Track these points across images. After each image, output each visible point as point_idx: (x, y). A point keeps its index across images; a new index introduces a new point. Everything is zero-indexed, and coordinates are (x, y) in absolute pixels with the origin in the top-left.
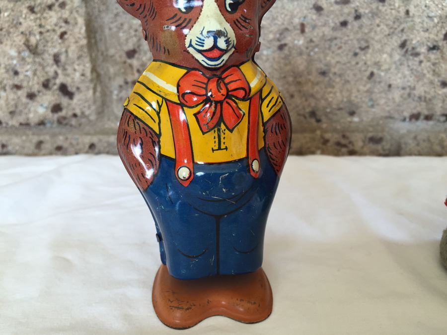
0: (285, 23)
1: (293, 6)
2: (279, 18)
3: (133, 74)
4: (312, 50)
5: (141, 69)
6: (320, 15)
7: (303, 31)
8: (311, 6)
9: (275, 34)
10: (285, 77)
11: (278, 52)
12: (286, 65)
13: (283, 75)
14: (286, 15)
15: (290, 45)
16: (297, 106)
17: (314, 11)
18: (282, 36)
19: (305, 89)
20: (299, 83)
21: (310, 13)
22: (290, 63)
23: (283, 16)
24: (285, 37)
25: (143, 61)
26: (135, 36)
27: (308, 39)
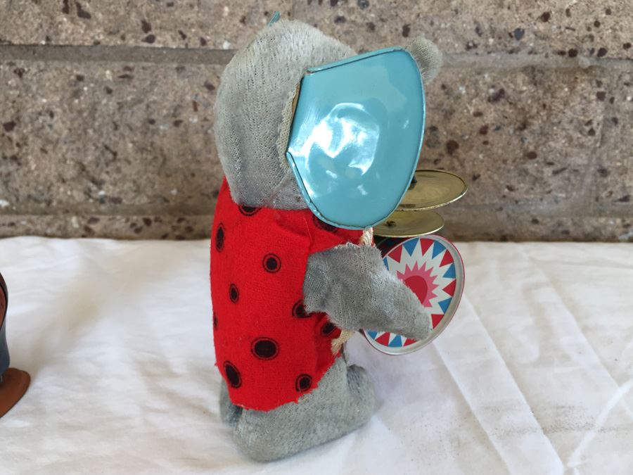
0: (177, 100)
1: (184, 82)
2: (170, 94)
3: (12, 148)
4: (209, 128)
5: (21, 143)
6: (212, 94)
7: (196, 109)
8: (202, 84)
9: (168, 110)
10: (183, 155)
11: (174, 128)
12: (183, 142)
13: (181, 153)
14: (177, 92)
15: (186, 122)
16: (199, 185)
17: (205, 89)
18: (178, 112)
19: (204, 168)
20: (198, 162)
21: (201, 91)
22: (187, 141)
23: (173, 93)
24: (180, 114)
25: (23, 134)
26: (13, 107)
27: (203, 118)
